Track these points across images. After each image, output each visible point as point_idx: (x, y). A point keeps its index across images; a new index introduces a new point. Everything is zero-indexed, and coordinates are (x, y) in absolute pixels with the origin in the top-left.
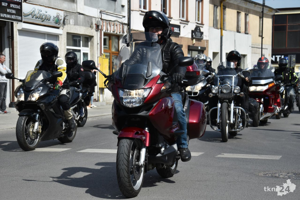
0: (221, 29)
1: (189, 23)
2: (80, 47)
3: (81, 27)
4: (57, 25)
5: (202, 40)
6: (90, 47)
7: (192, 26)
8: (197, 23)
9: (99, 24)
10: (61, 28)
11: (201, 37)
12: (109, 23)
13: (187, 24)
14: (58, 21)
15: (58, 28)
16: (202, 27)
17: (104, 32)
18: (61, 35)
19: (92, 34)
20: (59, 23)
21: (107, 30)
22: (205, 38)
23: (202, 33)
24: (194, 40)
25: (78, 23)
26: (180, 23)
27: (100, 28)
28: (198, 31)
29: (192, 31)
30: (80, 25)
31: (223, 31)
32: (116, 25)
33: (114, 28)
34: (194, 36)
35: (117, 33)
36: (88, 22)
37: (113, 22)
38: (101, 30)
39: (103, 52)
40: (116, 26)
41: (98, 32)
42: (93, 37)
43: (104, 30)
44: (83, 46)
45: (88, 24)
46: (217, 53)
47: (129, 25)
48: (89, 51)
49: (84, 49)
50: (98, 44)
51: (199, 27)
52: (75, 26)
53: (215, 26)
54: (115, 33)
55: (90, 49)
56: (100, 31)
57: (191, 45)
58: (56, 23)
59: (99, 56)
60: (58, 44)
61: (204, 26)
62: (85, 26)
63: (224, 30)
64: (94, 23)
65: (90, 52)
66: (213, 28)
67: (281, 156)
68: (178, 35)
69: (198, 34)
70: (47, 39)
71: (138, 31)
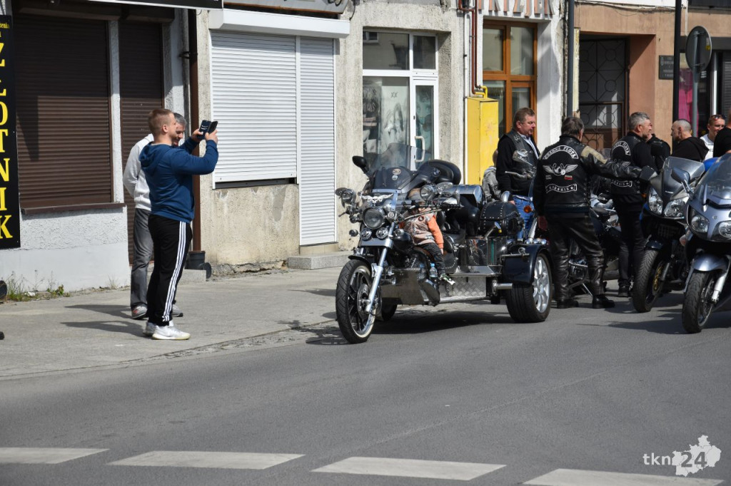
2: (408, 69)
3: (410, 5)
4: (332, 8)
6: (440, 68)
10: (347, 14)
15: (335, 16)
17: (485, 17)
18: (345, 36)
19: (447, 25)
21: (496, 11)
27: (472, 4)
33: (518, 1)
35: (527, 17)
38: (476, 11)
39: (480, 82)
41: (466, 20)
42: (447, 34)
43: (485, 12)
44: (415, 66)
48: (437, 79)
49: (419, 75)
50: (465, 56)
52: (390, 5)
54: (522, 16)
55: (440, 72)
56: (470, 13)
58: (330, 2)
59: (467, 95)
60: (337, 65)
62: (423, 3)
65: (440, 82)
70: (302, 52)
71: (598, 4)
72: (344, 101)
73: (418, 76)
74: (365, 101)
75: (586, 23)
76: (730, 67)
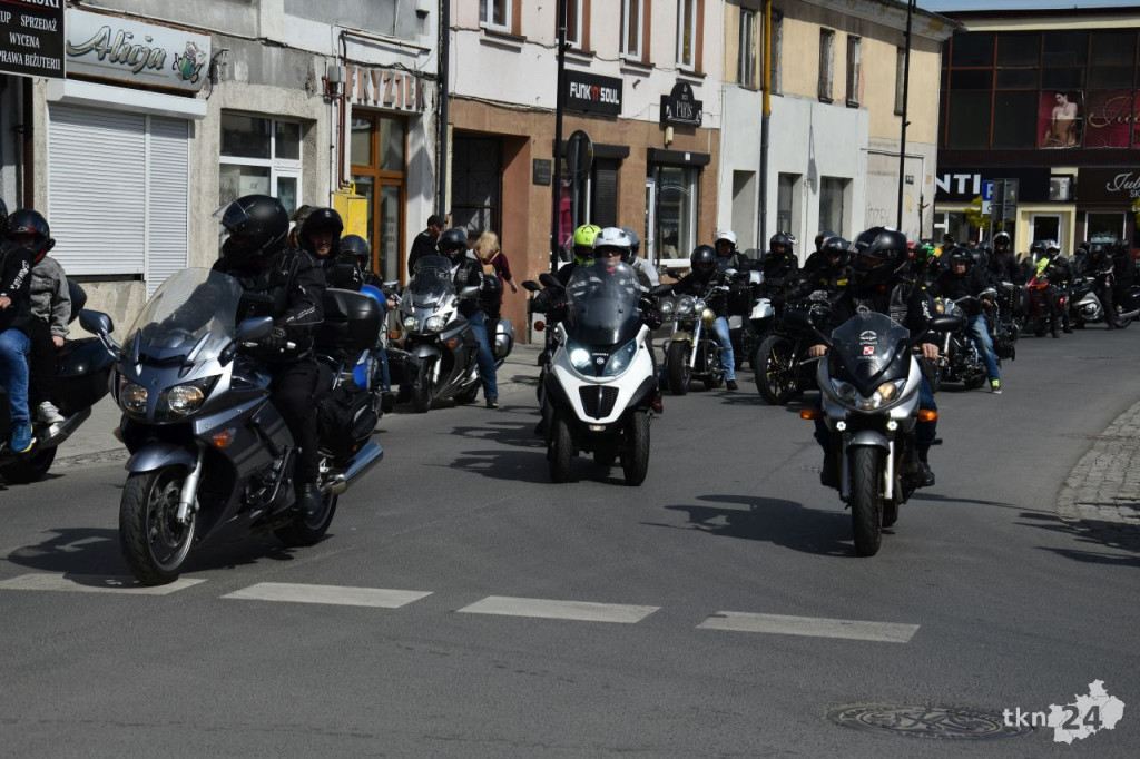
0: (764, 89)
1: (654, 72)
2: (270, 158)
3: (273, 87)
4: (187, 85)
5: (697, 130)
6: (304, 158)
7: (662, 82)
8: (682, 72)
9: (336, 80)
10: (203, 93)
11: (694, 118)
12: (372, 73)
13: (647, 75)
14: (189, 69)
15: (191, 94)
16: (699, 84)
17: (353, 105)
18: (201, 117)
19: (313, 112)
20: (195, 77)
21: (366, 100)
22: (707, 122)
23: (698, 106)
24: (670, 130)
25: (261, 74)
26: (623, 71)
27: (340, 91)
28: (684, 97)
29: (664, 99)
30: (267, 83)
31: (773, 99)
32: (398, 82)
33: (389, 90)
34: (670, 117)
35: (398, 108)
36: (298, 70)
37: (387, 70)
38: (344, 99)
39: (347, 176)
40: (395, 86)
41: (334, 108)
42: (313, 122)
43: (354, 100)
44: (278, 155)
45: (299, 78)
46: (750, 174)
47: (441, 78)
48: (301, 171)
49: (282, 164)
50: (331, 147)
51: (688, 84)
52: (252, 86)
53: (744, 78)
54: (393, 107)
55: (304, 163)
56: (338, 101)
57: (658, 146)
58: (184, 79)
59: (333, 190)
60: (192, 150)
61: (705, 82)
62: (287, 85)
63: (774, 93)
64: (319, 73)
65: (304, 175)
66: (736, 86)
67: (917, 627)
68: (612, 112)
69: (685, 109)
70: (152, 133)
71: (472, 99)
72: (199, 190)
73: (280, 167)
74: (222, 191)
75: (460, 119)
76: (603, 176)
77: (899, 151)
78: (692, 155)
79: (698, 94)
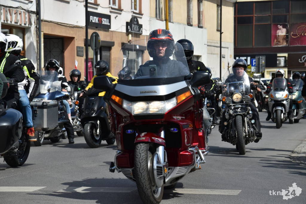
0: (166, 20)
1: (123, 13)
5: (141, 36)
7: (127, 16)
8: (134, 13)
11: (139, 31)
12: (9, 10)
13: (120, 14)
16: (141, 18)
17: (2, 23)
21: (7, 21)
22: (144, 33)
23: (141, 26)
24: (130, 36)
26: (111, 12)
28: (135, 23)
29: (127, 24)
31: (169, 24)
33: (16, 17)
34: (130, 30)
35: (20, 25)
37: (15, 9)
40: (19, 15)
43: (2, 21)
47: (38, 13)
51: (136, 17)
53: (158, 16)
54: (19, 24)
57: (126, 42)
61: (143, 17)
63: (170, 22)
66: (155, 19)
68: (107, 28)
69: (136, 27)
71: (51, 22)
75: (46, 30)
76: (104, 53)
77: (219, 45)
78: (139, 46)
79: (141, 22)
